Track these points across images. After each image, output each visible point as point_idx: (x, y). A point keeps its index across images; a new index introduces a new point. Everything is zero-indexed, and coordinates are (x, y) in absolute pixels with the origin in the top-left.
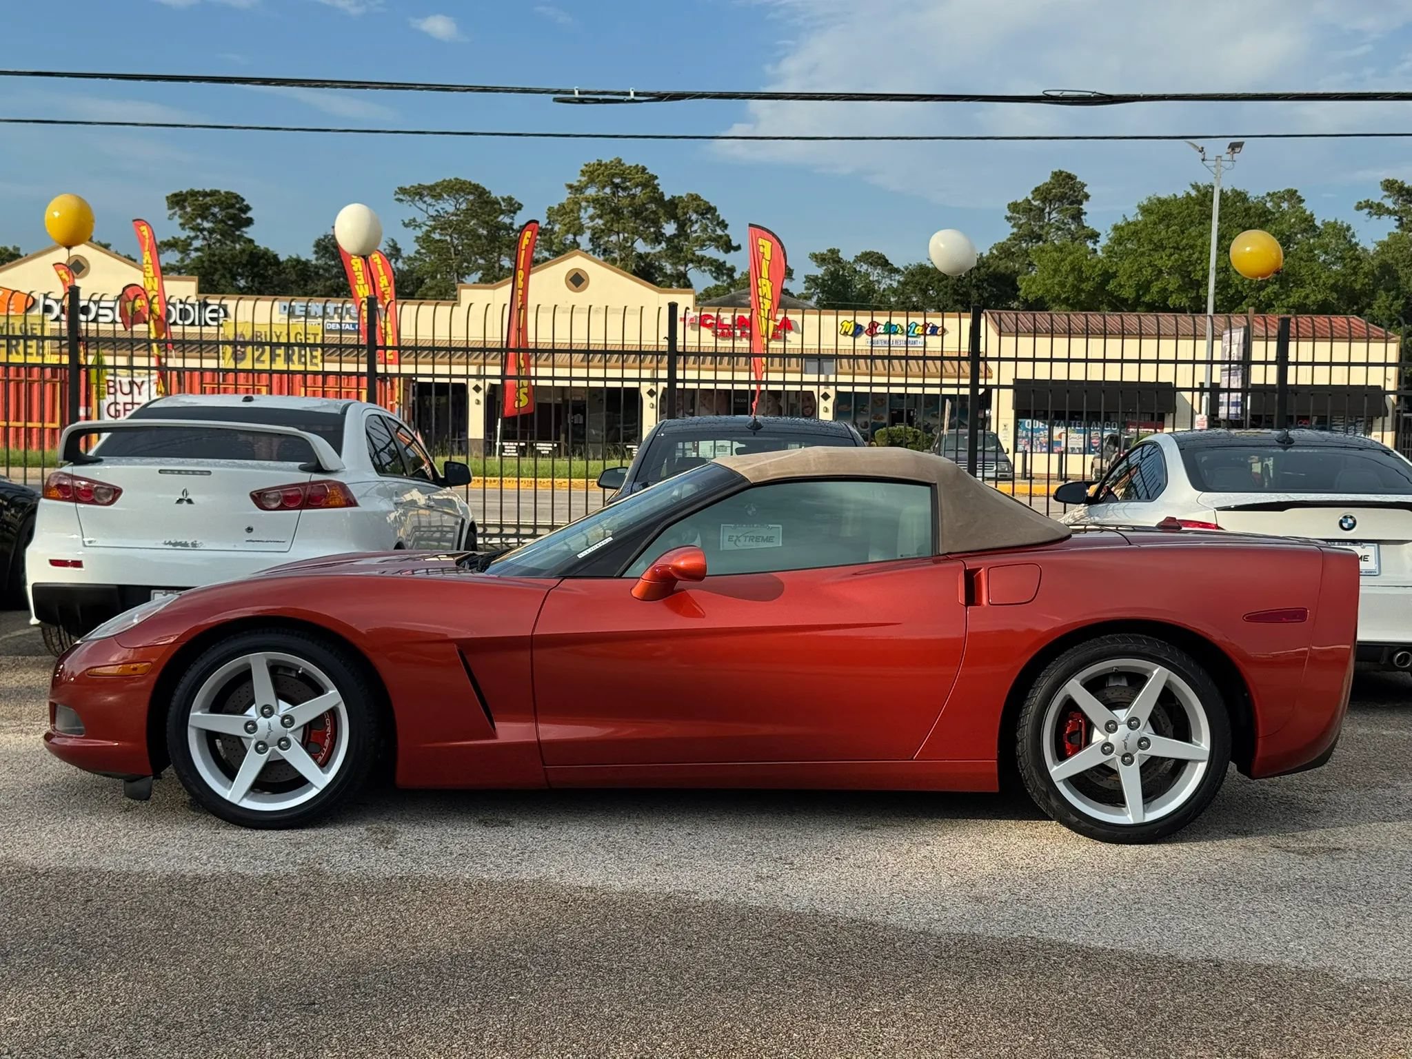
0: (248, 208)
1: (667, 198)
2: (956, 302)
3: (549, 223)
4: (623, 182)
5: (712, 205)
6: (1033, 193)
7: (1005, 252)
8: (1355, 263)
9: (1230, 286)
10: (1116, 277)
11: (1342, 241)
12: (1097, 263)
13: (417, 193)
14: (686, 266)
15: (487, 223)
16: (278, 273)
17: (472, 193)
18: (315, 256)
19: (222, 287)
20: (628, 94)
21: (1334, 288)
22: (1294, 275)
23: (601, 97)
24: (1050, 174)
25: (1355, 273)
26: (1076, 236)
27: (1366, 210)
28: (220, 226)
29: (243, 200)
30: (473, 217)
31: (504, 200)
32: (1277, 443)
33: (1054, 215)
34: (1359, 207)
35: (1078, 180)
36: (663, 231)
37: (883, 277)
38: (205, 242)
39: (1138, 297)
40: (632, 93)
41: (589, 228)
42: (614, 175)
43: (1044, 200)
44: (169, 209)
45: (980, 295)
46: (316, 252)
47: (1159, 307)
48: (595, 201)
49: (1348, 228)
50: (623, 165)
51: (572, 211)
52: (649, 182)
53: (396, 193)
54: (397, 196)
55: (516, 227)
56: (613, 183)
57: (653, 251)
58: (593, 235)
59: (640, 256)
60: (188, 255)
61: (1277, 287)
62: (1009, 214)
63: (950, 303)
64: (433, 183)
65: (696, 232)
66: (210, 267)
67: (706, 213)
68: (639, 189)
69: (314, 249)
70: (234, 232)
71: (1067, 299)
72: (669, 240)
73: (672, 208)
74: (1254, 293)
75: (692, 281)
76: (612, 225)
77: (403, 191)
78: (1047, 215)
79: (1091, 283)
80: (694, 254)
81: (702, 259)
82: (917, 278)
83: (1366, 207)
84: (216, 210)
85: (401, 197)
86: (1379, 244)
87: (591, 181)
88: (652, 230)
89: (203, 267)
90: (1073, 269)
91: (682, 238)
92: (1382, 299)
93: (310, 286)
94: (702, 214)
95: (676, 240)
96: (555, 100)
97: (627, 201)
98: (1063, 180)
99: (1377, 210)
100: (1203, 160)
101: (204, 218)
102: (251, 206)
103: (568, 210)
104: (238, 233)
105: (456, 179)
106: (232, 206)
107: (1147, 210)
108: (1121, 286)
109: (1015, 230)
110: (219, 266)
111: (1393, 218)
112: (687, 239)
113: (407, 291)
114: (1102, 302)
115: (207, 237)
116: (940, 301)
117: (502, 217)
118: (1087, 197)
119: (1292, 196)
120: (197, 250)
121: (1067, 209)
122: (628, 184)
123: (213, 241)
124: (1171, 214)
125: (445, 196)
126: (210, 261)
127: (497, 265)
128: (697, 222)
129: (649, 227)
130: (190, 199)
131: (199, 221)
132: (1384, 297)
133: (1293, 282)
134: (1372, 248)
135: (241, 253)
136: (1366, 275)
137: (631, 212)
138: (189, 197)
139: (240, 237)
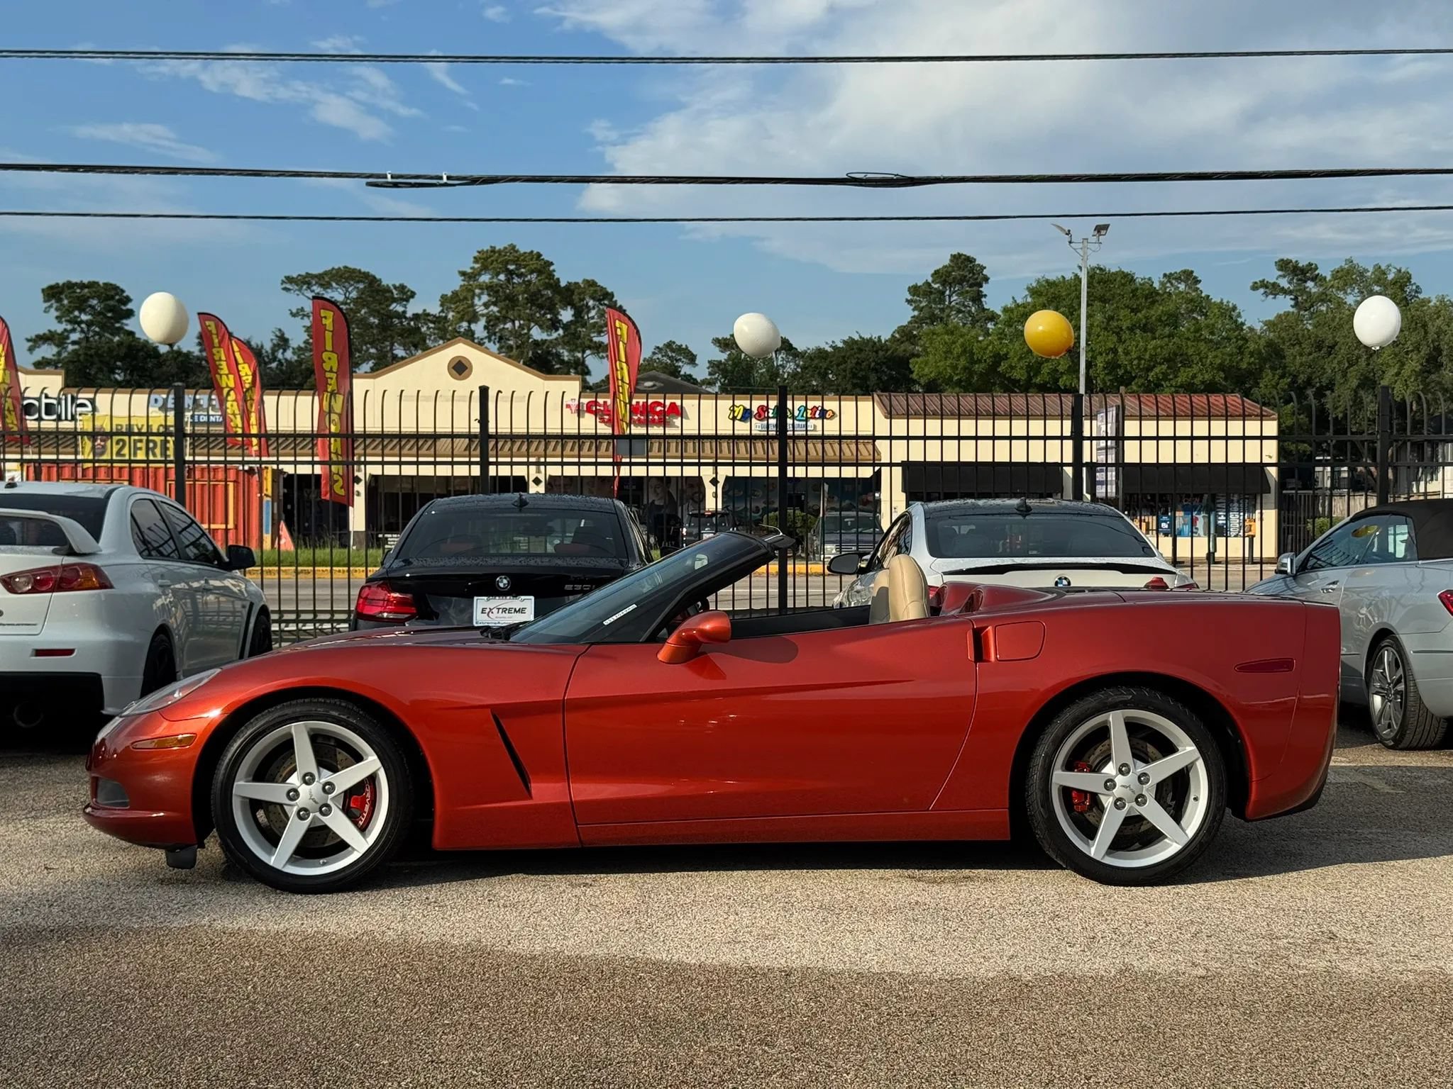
0: (128, 300)
1: (563, 284)
2: (855, 386)
3: (442, 311)
4: (516, 269)
5: (609, 290)
6: (932, 275)
7: (906, 335)
8: (1240, 343)
9: (1119, 366)
10: (1007, 359)
11: (1227, 321)
12: (988, 345)
13: (303, 281)
14: (584, 352)
15: (378, 312)
16: (160, 365)
17: (361, 281)
18: (198, 348)
19: (99, 381)
20: (441, 178)
21: (1221, 367)
22: (1181, 355)
23: (413, 181)
24: (949, 257)
25: (1242, 353)
26: (977, 318)
27: (1262, 290)
28: (99, 318)
29: (123, 291)
30: (363, 306)
31: (395, 287)
32: (1016, 511)
33: (954, 297)
34: (1255, 287)
35: (977, 263)
36: (560, 318)
37: (787, 362)
38: (83, 335)
39: (1030, 378)
40: (445, 177)
41: (483, 315)
42: (507, 262)
43: (944, 283)
44: (45, 301)
45: (879, 378)
46: (199, 344)
47: (1050, 388)
48: (490, 288)
49: (1234, 308)
50: (517, 251)
51: (466, 298)
52: (544, 268)
53: (283, 282)
54: (284, 286)
55: (409, 315)
56: (508, 269)
57: (549, 338)
58: (488, 322)
59: (537, 344)
60: (66, 348)
61: (1164, 367)
62: (909, 297)
63: (849, 387)
64: (321, 271)
65: (593, 318)
66: (87, 360)
67: (603, 299)
68: (534, 276)
69: (197, 341)
70: (113, 324)
71: (960, 381)
72: (566, 327)
73: (569, 295)
74: (1143, 374)
75: (590, 368)
76: (507, 312)
77: (289, 280)
78: (947, 298)
79: (983, 365)
80: (591, 341)
81: (600, 345)
82: (816, 361)
83: (1261, 287)
84: (94, 302)
85: (288, 286)
86: (1266, 323)
87: (485, 268)
88: (549, 316)
89: (79, 361)
90: (964, 351)
91: (578, 325)
92: (1268, 377)
93: (192, 379)
94: (599, 300)
95: (573, 327)
96: (369, 184)
97: (522, 288)
98: (962, 263)
99: (1272, 289)
100: (1070, 242)
101: (82, 310)
102: (132, 297)
103: (461, 298)
104: (117, 325)
105: (346, 267)
106: (112, 298)
107: (1036, 292)
108: (1012, 368)
109: (916, 313)
110: (96, 359)
111: (1288, 297)
112: (584, 325)
113: (296, 382)
114: (994, 384)
115: (86, 330)
116: (839, 385)
117: (394, 305)
118: (986, 279)
119: (1188, 277)
120: (74, 343)
121: (967, 292)
122: (523, 270)
123: (91, 334)
124: (1059, 296)
125: (334, 285)
126: (86, 354)
127: (389, 355)
128: (594, 308)
129: (545, 314)
130: (67, 292)
131: (76, 313)
132: (1270, 376)
133: (1181, 362)
134: (1258, 327)
135: (118, 345)
136: (1252, 354)
137: (526, 298)
138: (66, 289)
139: (121, 329)
